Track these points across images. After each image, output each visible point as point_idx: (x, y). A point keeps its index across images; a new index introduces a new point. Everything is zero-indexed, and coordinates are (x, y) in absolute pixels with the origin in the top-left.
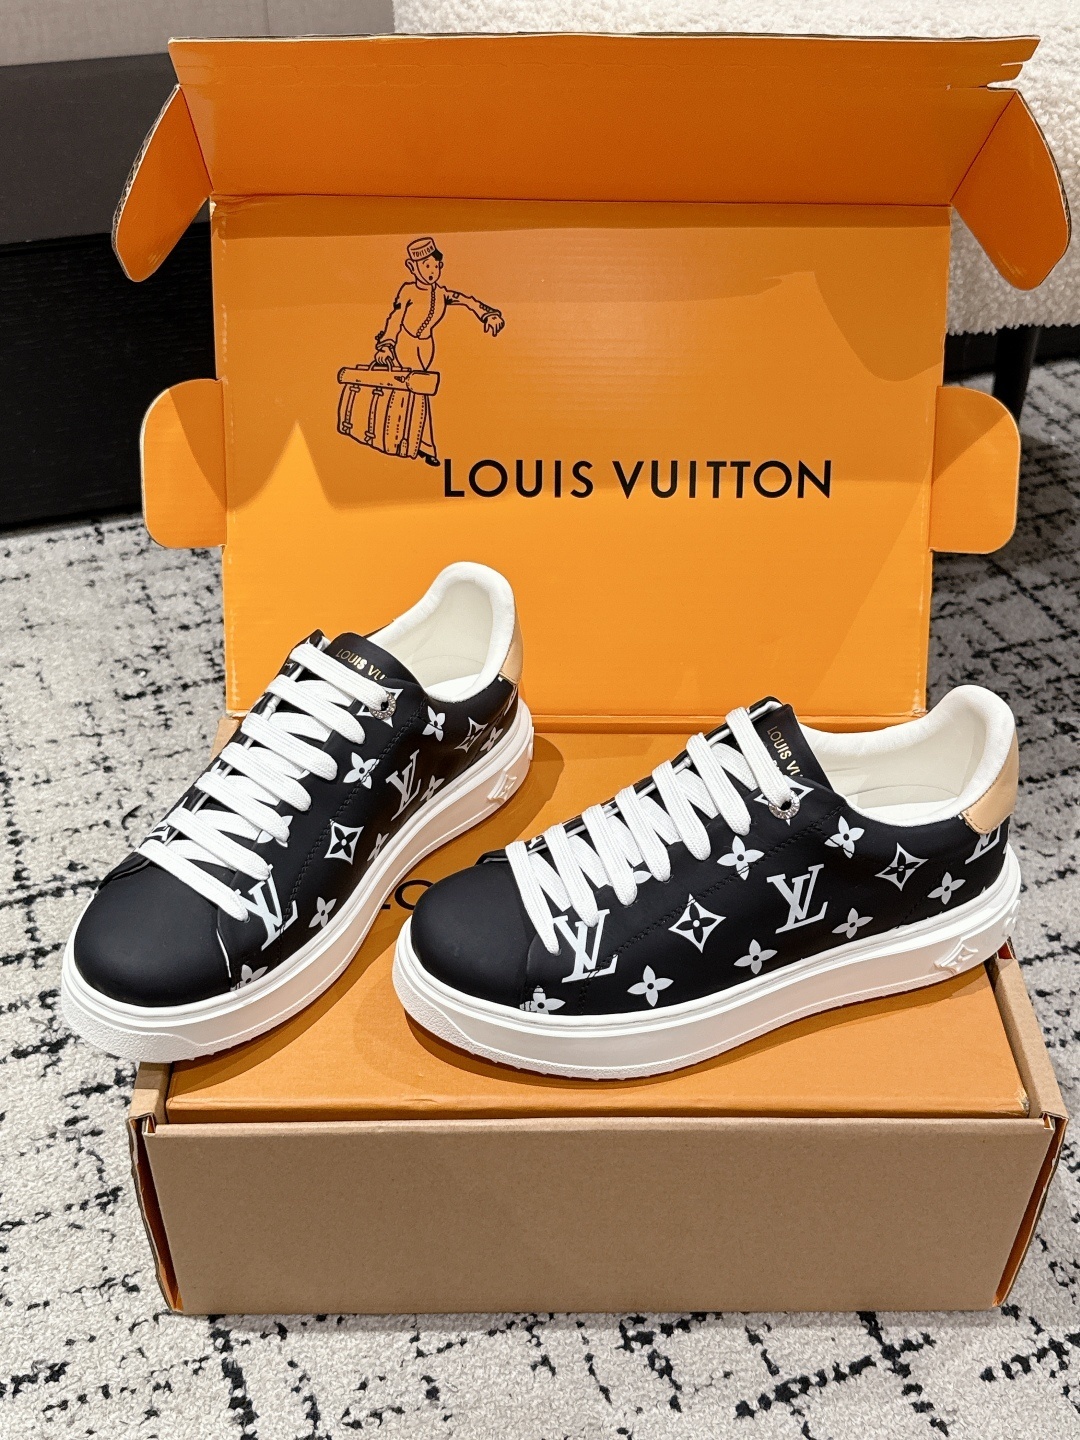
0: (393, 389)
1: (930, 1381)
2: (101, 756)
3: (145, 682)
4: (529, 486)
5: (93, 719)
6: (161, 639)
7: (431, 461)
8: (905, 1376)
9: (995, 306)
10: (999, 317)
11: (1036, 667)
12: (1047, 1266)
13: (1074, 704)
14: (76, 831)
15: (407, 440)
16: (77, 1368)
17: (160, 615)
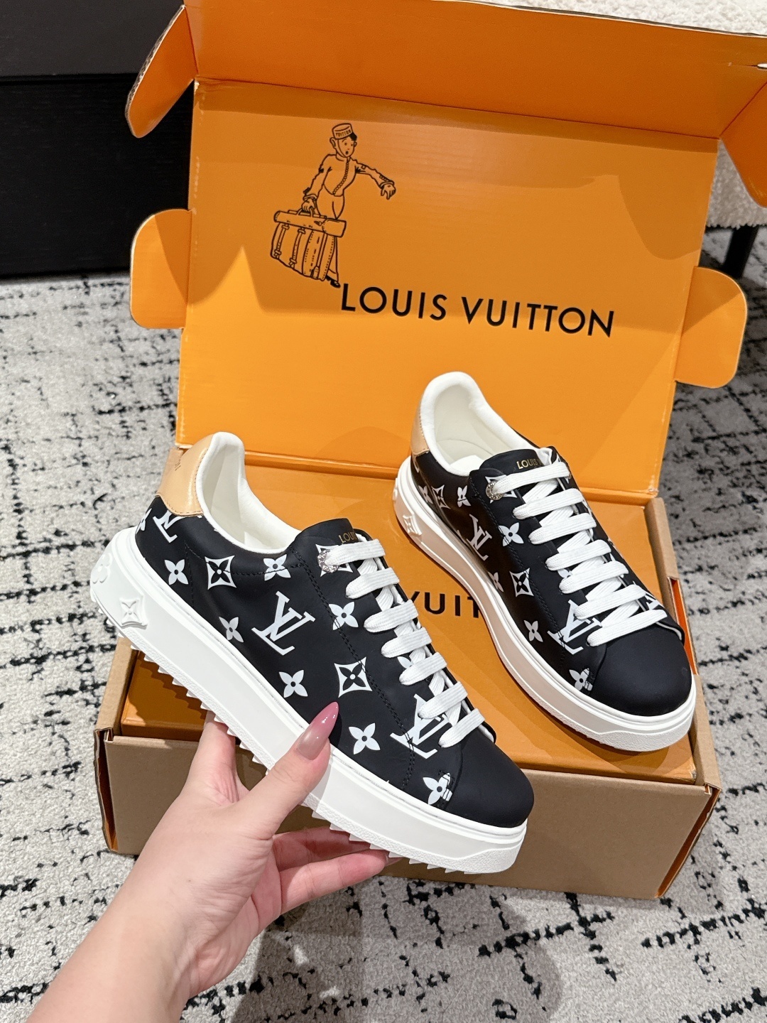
0: (313, 230)
1: (608, 944)
2: (81, 454)
3: (114, 402)
4: (401, 308)
5: (77, 426)
6: (127, 372)
7: (334, 284)
8: (592, 939)
9: (741, 210)
10: (743, 218)
11: (735, 453)
12: (693, 874)
13: (758, 482)
14: (61, 507)
15: (319, 267)
16: (44, 883)
17: (127, 353)
